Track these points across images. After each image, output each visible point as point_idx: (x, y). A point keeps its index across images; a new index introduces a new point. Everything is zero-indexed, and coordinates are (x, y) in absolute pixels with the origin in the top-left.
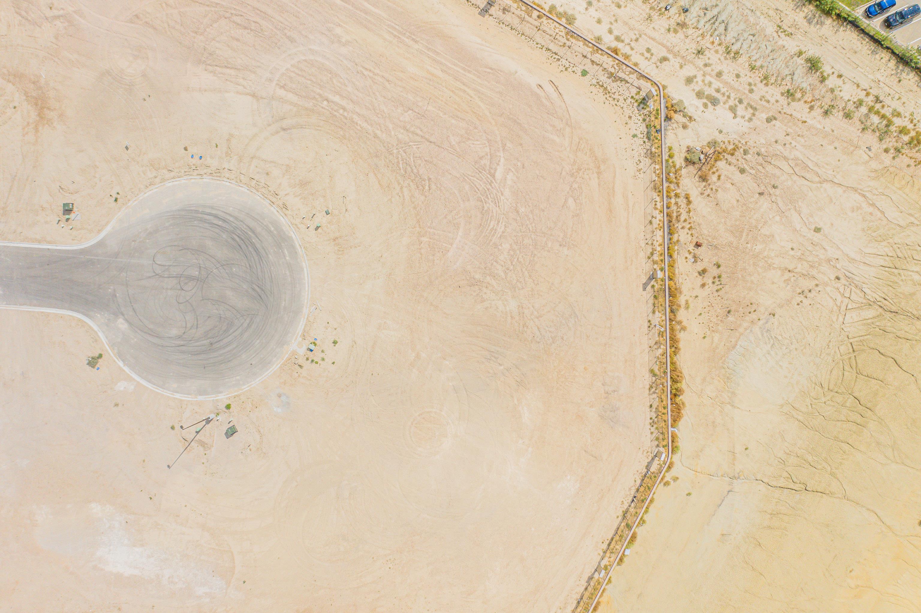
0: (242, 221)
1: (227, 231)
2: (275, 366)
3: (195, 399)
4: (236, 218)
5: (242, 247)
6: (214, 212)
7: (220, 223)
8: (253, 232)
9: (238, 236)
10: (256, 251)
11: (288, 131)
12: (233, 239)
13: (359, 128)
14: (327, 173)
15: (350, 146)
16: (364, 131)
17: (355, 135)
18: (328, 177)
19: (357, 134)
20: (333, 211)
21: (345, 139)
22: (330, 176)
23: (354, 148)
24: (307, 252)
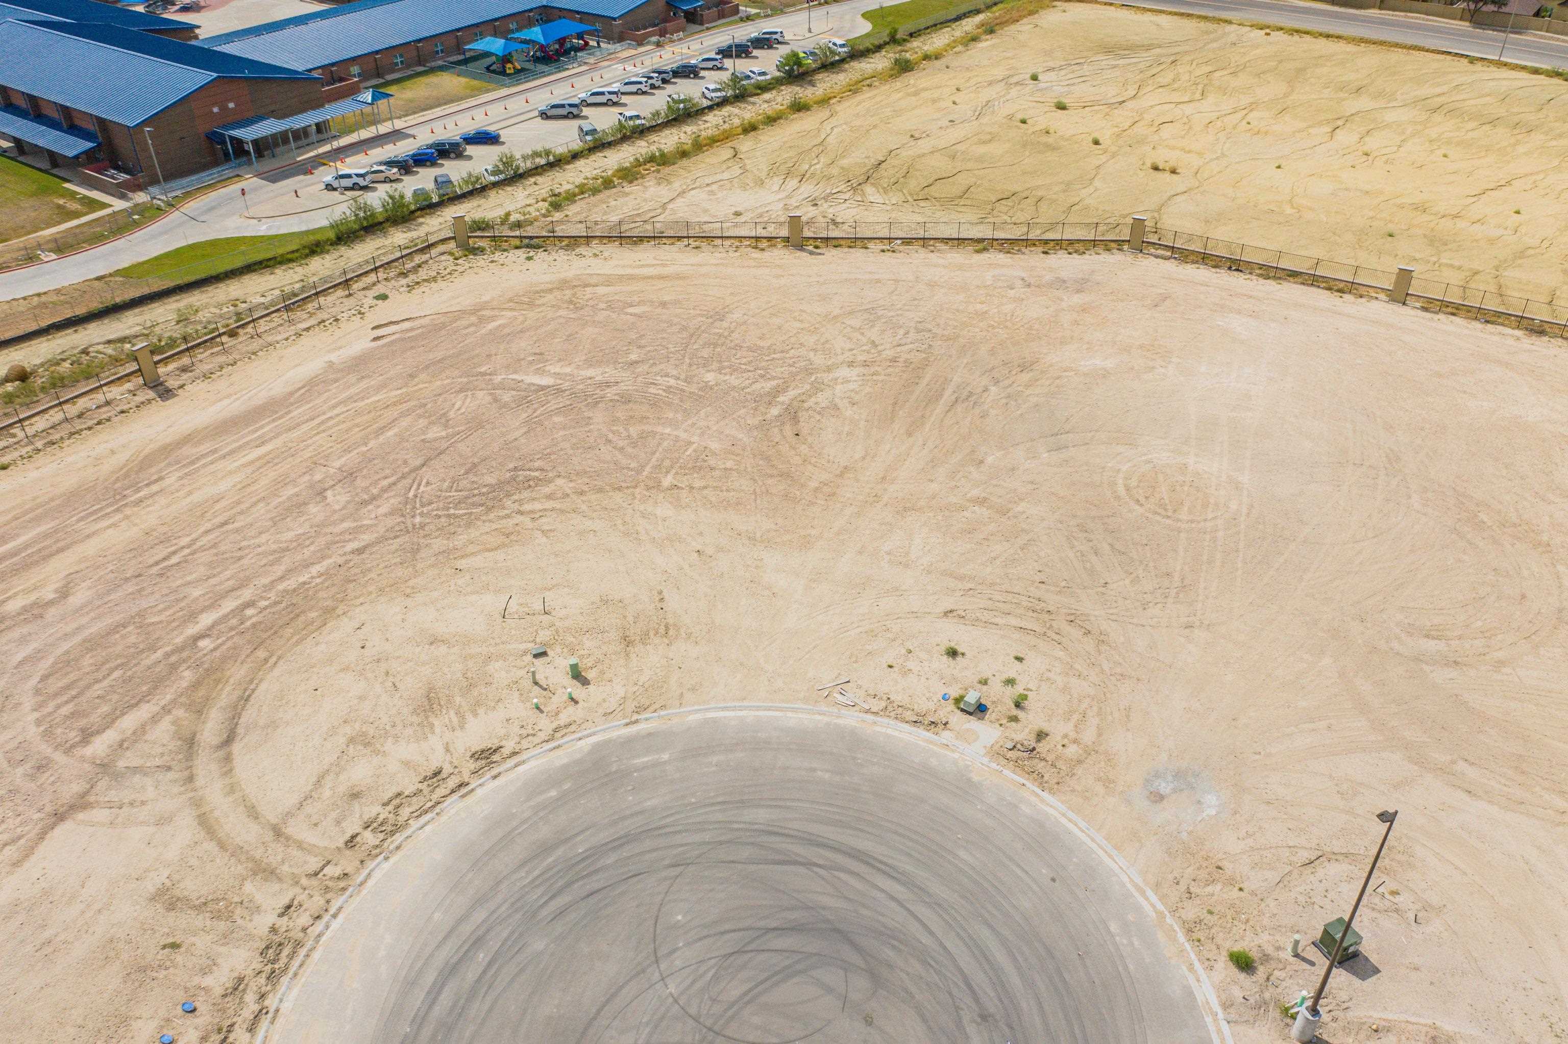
0: (499, 883)
1: (521, 935)
4: (480, 901)
5: (596, 886)
6: (430, 978)
7: (482, 957)
8: (545, 849)
9: (551, 898)
10: (622, 845)
12: (561, 913)
13: (318, 580)
14: (418, 650)
15: (361, 600)
16: (332, 572)
17: (334, 590)
18: (433, 647)
19: (333, 585)
20: (538, 640)
21: (334, 609)
22: (431, 643)
23: (371, 593)
24: (652, 709)
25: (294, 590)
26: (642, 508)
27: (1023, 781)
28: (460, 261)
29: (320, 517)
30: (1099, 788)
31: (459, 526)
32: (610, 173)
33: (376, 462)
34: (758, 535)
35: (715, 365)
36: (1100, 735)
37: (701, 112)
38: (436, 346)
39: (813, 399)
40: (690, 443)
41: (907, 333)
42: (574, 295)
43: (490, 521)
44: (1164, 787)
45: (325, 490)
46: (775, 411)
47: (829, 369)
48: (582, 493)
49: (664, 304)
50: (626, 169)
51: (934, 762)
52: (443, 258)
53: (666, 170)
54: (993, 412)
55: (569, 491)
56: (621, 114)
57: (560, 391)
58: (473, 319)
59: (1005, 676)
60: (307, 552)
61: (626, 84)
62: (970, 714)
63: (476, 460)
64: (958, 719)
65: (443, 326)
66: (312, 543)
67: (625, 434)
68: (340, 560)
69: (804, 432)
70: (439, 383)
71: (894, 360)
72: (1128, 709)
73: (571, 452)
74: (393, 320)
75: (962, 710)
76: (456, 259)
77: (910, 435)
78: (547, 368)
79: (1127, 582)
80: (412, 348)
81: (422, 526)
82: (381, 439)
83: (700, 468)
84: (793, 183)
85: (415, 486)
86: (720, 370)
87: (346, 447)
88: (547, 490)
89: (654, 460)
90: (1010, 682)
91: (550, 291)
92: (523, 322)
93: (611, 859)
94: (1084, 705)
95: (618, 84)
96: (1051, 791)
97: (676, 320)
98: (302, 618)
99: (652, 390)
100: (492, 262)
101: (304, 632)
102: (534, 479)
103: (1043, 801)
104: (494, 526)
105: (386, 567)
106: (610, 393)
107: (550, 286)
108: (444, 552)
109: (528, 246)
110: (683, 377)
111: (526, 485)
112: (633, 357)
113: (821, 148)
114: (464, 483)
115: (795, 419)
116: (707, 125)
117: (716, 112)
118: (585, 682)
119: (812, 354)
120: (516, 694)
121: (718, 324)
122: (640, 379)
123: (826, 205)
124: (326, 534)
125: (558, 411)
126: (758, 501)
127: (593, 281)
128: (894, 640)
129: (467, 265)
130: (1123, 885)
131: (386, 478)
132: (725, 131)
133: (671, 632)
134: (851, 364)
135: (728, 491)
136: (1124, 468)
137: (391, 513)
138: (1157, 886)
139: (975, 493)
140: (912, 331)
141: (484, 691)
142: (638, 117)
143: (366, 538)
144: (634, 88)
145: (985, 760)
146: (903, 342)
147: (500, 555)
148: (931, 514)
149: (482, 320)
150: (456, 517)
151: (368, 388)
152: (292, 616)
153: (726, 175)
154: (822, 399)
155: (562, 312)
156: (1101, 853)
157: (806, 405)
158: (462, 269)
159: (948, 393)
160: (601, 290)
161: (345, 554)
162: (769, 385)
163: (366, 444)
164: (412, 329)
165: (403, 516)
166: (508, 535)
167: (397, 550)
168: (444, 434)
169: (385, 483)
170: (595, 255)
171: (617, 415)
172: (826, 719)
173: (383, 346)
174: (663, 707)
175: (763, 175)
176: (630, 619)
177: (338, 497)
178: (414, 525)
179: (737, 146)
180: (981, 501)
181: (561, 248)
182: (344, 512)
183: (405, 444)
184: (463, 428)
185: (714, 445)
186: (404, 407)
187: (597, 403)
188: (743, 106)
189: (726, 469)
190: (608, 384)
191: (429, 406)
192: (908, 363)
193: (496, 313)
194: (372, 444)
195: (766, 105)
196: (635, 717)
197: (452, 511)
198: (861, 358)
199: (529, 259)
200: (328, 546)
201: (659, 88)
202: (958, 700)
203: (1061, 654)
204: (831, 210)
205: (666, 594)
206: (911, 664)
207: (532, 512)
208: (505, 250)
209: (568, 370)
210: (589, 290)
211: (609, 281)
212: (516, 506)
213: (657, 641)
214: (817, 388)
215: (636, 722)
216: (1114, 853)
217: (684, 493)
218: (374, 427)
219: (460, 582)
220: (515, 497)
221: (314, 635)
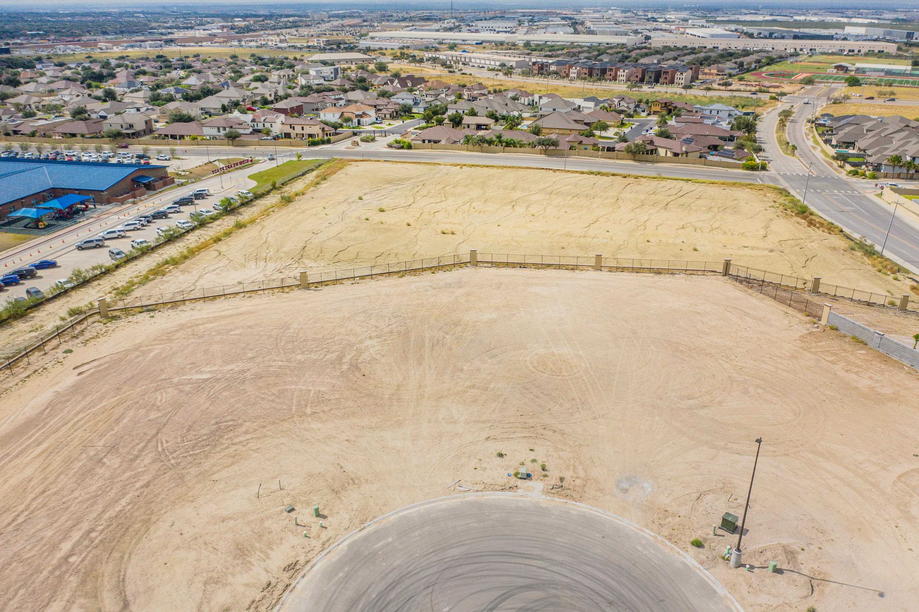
13: (129, 507)
14: (217, 527)
15: (164, 511)
16: (134, 501)
17: (142, 510)
18: (225, 523)
19: (140, 507)
20: (285, 504)
21: (150, 519)
22: (223, 521)
23: (168, 506)
24: (369, 519)
25: (116, 516)
26: (302, 427)
27: (565, 501)
28: (108, 325)
29: (108, 474)
30: (600, 494)
31: (201, 459)
32: (145, 273)
33: (125, 437)
34: (373, 425)
35: (298, 352)
36: (586, 472)
37: (182, 235)
38: (123, 371)
39: (361, 358)
40: (310, 391)
41: (390, 319)
42: (193, 330)
43: (219, 452)
44: (625, 486)
45: (102, 459)
46: (345, 367)
47: (361, 342)
48: (264, 427)
49: (250, 327)
50: (154, 270)
51: (521, 504)
52: (96, 324)
53: (182, 266)
54: (453, 347)
55: (256, 428)
56: (133, 241)
57: (217, 380)
58: (138, 353)
59: (530, 459)
60: (112, 494)
61: (126, 225)
62: (525, 479)
63: (190, 424)
64: (520, 483)
65: (120, 360)
66: (112, 489)
67: (270, 393)
68: (137, 493)
69: (366, 373)
70: (138, 390)
71: (391, 332)
72: (591, 458)
73: (244, 408)
74: (85, 362)
75: (521, 478)
76: (105, 324)
77: (420, 364)
78: (203, 370)
79: (558, 406)
80: (108, 374)
81: (178, 464)
82: (121, 425)
83: (323, 401)
84: (262, 264)
85: (160, 445)
86: (303, 353)
87: (100, 434)
88: (243, 429)
89: (294, 402)
90: (534, 461)
91: (177, 331)
92: (171, 348)
94: (572, 462)
95: (121, 226)
96: (580, 501)
97: (262, 334)
98: (131, 529)
99: (271, 369)
100: (129, 322)
101: (137, 536)
102: (231, 426)
103: (578, 507)
104: (223, 454)
105: (168, 490)
106: (248, 375)
107: (175, 329)
108: (200, 474)
109: (147, 311)
110: (284, 360)
111: (228, 429)
112: (250, 355)
113: (267, 245)
114: (189, 437)
115: (358, 368)
116: (190, 241)
117: (191, 234)
118: (324, 517)
119: (347, 337)
120: (290, 534)
121: (288, 331)
122: (261, 365)
123: (287, 272)
124: (118, 482)
125: (224, 389)
126: (364, 410)
127: (200, 322)
128: (470, 457)
129: (114, 327)
130: (632, 530)
131: (138, 444)
132: (203, 243)
133: (356, 481)
134: (370, 338)
135: (344, 409)
136: (528, 358)
137: (154, 462)
138: (646, 526)
139: (467, 383)
140: (392, 318)
141: (270, 536)
142: (145, 242)
143: (145, 479)
144: (132, 227)
145: (544, 497)
146: (391, 323)
147: (236, 467)
148: (453, 397)
149: (143, 353)
150: (196, 455)
151: (92, 401)
152: (123, 530)
153: (220, 265)
154: (366, 356)
155: (191, 341)
156: (615, 520)
157: (359, 361)
158: (112, 329)
159: (427, 342)
160: (209, 326)
161: (137, 490)
162: (334, 356)
163: (113, 430)
164: (100, 365)
165: (162, 461)
166: (234, 457)
167: (170, 480)
168: (160, 414)
169: (140, 447)
170: (192, 309)
171: (260, 384)
172: (460, 500)
173: (88, 377)
174: (374, 517)
175: (242, 261)
176: (331, 481)
177: (112, 461)
178: (172, 465)
179: (219, 249)
180: (473, 387)
181: (169, 308)
182: (122, 468)
183: (139, 425)
184: (170, 409)
185: (323, 389)
186: (125, 405)
187: (244, 381)
188: (206, 229)
189: (336, 399)
190: (243, 371)
191: (141, 402)
192: (399, 333)
193: (150, 347)
194: (116, 429)
195: (219, 228)
196: (362, 526)
197: (192, 453)
198: (374, 334)
199: (152, 317)
200: (124, 487)
201: (146, 226)
202: (516, 475)
203: (549, 443)
204: (291, 274)
205: (342, 464)
206: (484, 465)
207: (241, 442)
208: (134, 315)
209: (215, 368)
210: (200, 327)
211: (210, 321)
212: (229, 441)
213: (351, 487)
214: (360, 352)
215: (364, 528)
216: (621, 518)
217: (321, 415)
218: (112, 419)
219: (220, 486)
220: (226, 437)
221: (145, 536)
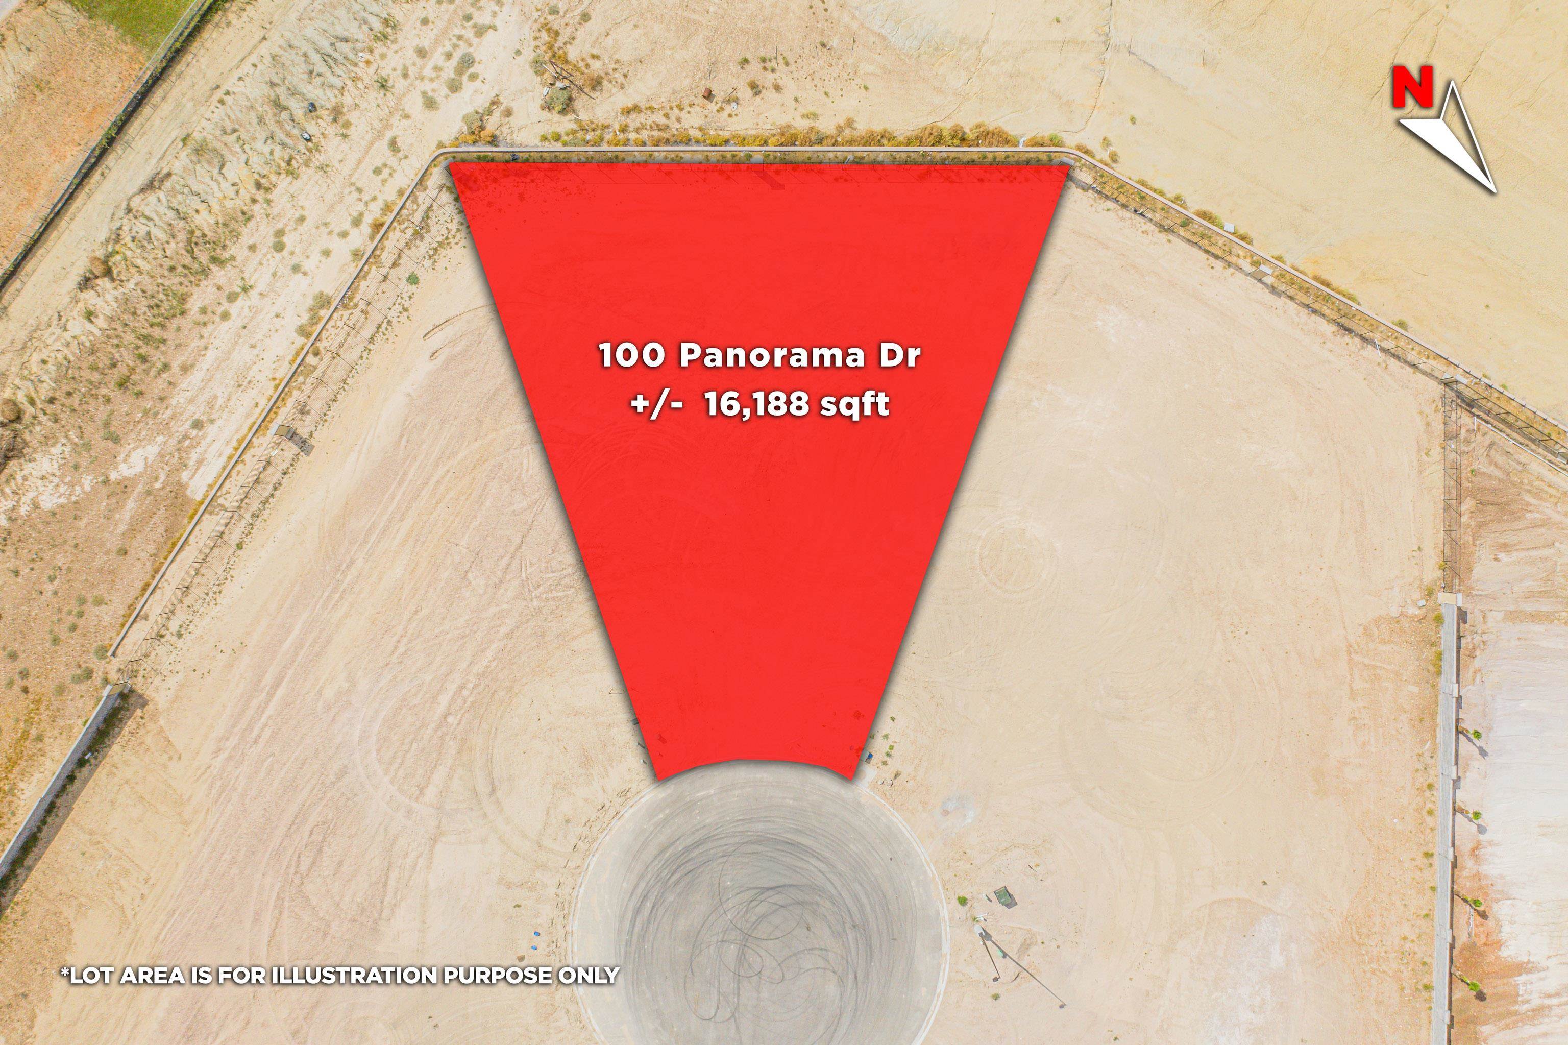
0: (647, 867)
1: (663, 893)
2: (895, 820)
3: (949, 957)
4: (641, 877)
5: (691, 868)
6: (629, 915)
7: (649, 905)
8: (664, 850)
9: (673, 874)
10: (698, 845)
11: (497, 783)
12: (677, 883)
13: (494, 664)
15: (525, 680)
16: (499, 656)
17: (506, 672)
19: (504, 668)
21: (512, 688)
23: (528, 673)
25: (484, 673)
93: (696, 852)
216: (920, 844)
